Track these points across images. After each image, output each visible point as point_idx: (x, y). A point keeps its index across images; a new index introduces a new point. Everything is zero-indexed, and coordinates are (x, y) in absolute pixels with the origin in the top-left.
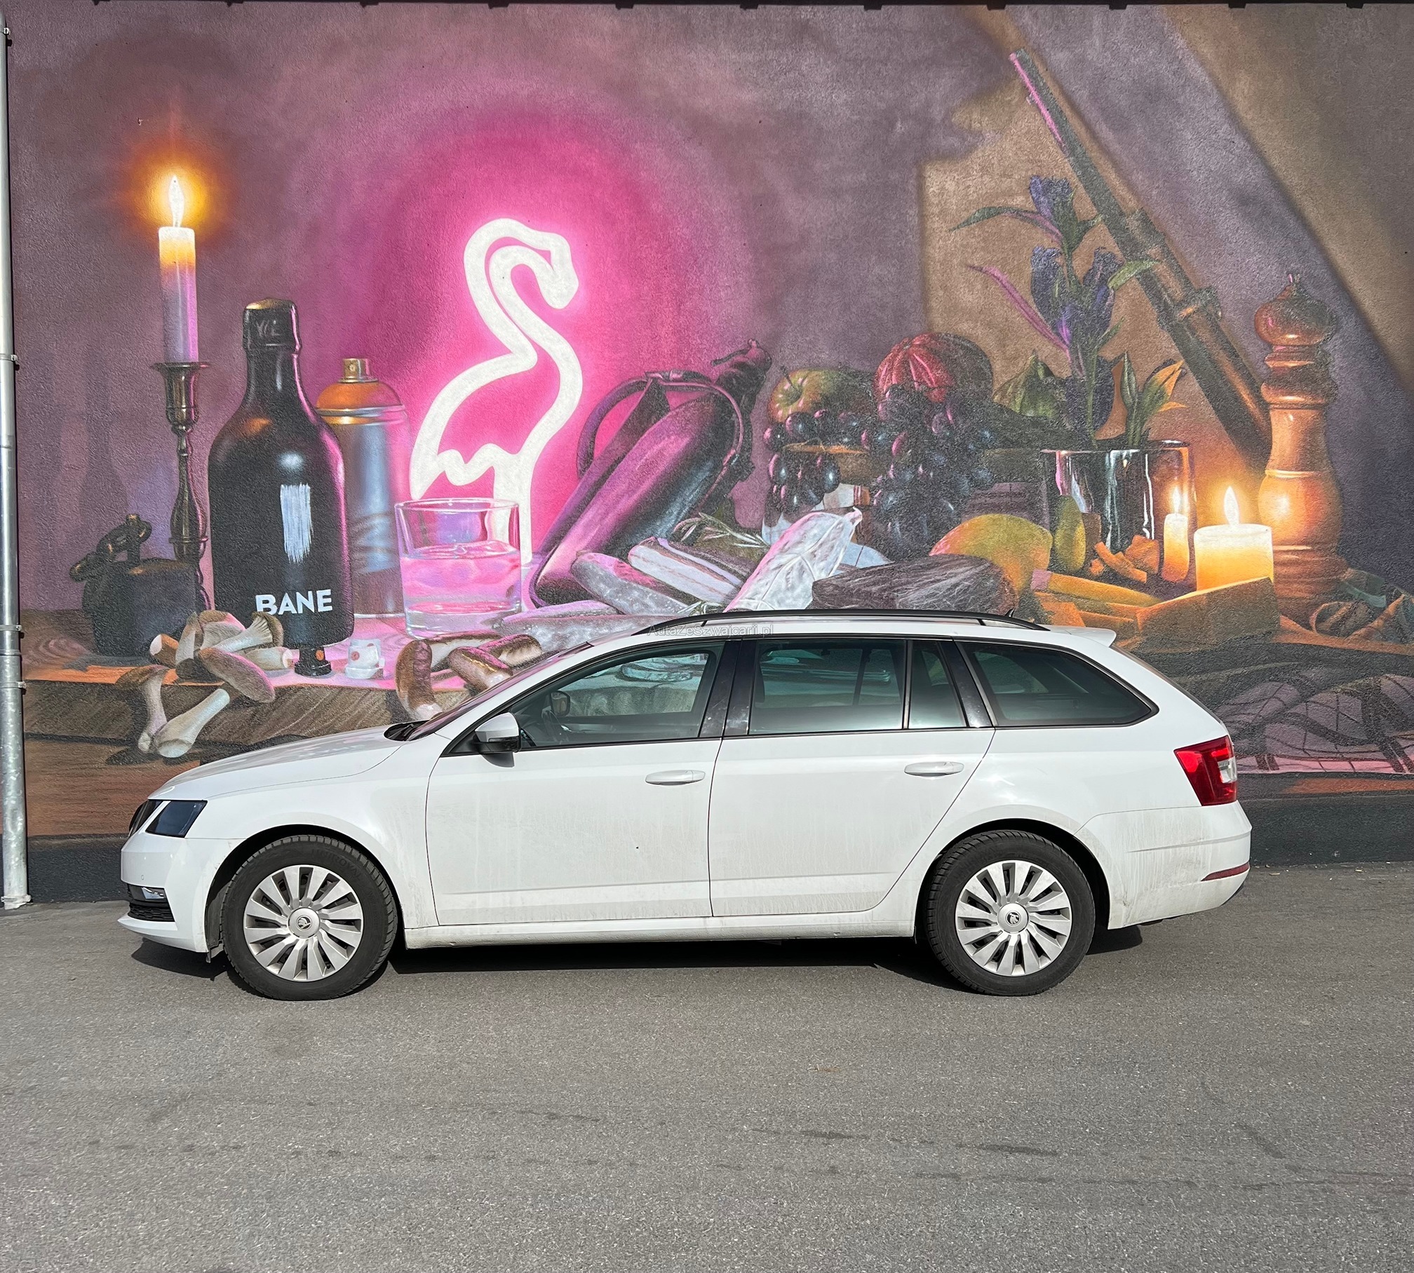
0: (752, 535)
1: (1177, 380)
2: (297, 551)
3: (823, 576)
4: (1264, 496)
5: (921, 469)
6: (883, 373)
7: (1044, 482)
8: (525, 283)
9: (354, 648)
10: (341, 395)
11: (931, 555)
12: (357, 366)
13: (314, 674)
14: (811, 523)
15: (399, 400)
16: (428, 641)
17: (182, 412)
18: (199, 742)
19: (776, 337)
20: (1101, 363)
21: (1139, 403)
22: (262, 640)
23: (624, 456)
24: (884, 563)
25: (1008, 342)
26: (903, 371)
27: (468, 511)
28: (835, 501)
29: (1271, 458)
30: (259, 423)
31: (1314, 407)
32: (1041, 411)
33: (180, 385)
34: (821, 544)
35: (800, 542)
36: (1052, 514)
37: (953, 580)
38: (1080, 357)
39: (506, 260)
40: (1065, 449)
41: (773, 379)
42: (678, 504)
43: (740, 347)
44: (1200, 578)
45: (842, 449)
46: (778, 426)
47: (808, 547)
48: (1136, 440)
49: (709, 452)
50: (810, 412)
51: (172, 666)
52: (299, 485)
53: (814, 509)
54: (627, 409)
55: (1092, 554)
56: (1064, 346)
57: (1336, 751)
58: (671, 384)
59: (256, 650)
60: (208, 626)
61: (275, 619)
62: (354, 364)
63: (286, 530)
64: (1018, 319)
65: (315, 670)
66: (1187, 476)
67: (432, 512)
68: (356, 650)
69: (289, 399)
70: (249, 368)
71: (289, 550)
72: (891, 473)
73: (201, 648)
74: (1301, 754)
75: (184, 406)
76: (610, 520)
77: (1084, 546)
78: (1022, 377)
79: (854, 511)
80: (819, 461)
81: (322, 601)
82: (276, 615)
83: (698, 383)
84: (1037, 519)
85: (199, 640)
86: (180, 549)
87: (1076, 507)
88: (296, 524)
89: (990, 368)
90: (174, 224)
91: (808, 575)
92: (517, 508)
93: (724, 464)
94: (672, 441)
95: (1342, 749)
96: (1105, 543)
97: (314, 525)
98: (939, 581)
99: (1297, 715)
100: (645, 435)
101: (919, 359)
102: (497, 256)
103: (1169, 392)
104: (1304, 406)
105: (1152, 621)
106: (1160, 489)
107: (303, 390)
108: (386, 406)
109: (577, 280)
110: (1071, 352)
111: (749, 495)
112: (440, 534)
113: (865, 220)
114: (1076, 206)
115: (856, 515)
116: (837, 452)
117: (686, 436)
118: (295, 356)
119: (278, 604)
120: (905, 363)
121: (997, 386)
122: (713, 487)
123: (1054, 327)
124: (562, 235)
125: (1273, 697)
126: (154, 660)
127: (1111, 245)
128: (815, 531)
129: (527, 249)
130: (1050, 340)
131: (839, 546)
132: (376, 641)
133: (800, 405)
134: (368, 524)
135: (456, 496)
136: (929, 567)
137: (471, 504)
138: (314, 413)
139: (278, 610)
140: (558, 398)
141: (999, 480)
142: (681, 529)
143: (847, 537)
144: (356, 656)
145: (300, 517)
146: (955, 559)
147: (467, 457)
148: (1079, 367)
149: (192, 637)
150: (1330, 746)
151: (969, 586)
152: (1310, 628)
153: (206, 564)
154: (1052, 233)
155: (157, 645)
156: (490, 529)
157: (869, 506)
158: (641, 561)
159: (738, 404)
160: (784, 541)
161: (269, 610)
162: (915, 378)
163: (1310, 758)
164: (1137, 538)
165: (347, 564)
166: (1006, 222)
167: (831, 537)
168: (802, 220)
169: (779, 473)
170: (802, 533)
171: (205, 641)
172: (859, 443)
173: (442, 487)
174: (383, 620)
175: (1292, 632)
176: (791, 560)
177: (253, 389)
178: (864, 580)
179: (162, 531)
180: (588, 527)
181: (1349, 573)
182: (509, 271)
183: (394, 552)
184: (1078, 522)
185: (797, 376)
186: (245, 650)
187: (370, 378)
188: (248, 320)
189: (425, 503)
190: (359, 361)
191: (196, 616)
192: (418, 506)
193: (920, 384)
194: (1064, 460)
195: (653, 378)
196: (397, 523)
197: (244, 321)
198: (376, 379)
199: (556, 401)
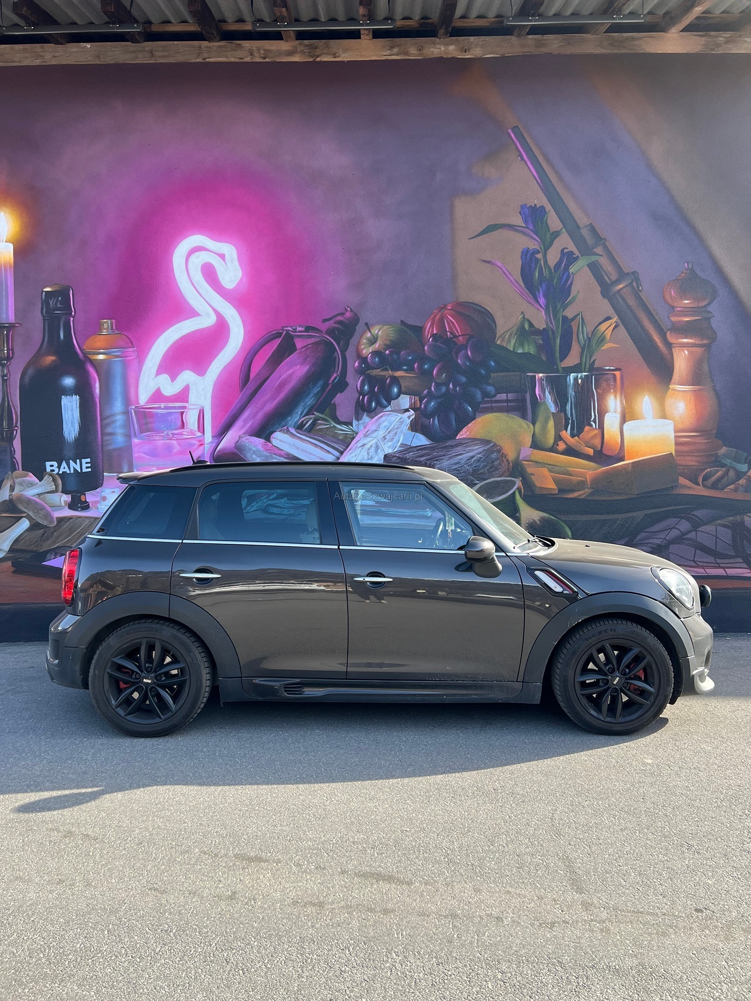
0: (347, 426)
1: (613, 330)
2: (71, 436)
3: (390, 451)
4: (669, 402)
5: (451, 386)
6: (429, 326)
7: (528, 393)
8: (209, 273)
9: (103, 494)
10: (98, 341)
11: (457, 438)
12: (108, 324)
13: (80, 510)
14: (383, 419)
15: (133, 345)
17: (4, 353)
18: (11, 550)
19: (362, 305)
20: (565, 318)
21: (588, 344)
22: (49, 489)
23: (268, 378)
24: (429, 443)
25: (506, 307)
26: (441, 326)
27: (173, 411)
28: (398, 405)
29: (674, 378)
30: (50, 359)
31: (701, 346)
32: (526, 351)
33: (4, 336)
34: (389, 432)
35: (376, 430)
36: (533, 414)
37: (471, 454)
38: (551, 316)
39: (198, 260)
40: (542, 373)
41: (360, 331)
42: (301, 407)
43: (341, 311)
44: (627, 453)
45: (403, 373)
46: (364, 360)
47: (381, 433)
48: (588, 366)
49: (321, 375)
50: (382, 351)
52: (73, 396)
53: (385, 410)
54: (271, 348)
55: (558, 438)
56: (541, 309)
57: (715, 562)
58: (298, 334)
59: (46, 494)
60: (17, 480)
61: (57, 476)
62: (107, 323)
63: (64, 423)
64: (512, 293)
65: (80, 507)
66: (619, 389)
67: (151, 412)
68: (105, 495)
69: (68, 345)
70: (44, 327)
71: (66, 435)
72: (433, 388)
73: (13, 493)
74: (693, 564)
75: (6, 349)
76: (260, 416)
77: (554, 433)
78: (515, 329)
79: (410, 411)
80: (388, 381)
81: (85, 465)
82: (58, 474)
83: (314, 333)
84: (524, 417)
85: (12, 489)
86: (2, 434)
87: (547, 409)
88: (70, 419)
89: (495, 323)
90: (2, 240)
91: (381, 450)
92: (203, 409)
93: (330, 382)
94: (298, 368)
95: (719, 561)
96: (567, 431)
97: (81, 419)
98: (462, 454)
99: (690, 539)
100: (281, 365)
101: (450, 318)
102: (192, 259)
103: (608, 337)
104: (694, 345)
105: (596, 480)
106: (601, 398)
107: (76, 340)
108: (125, 348)
109: (241, 271)
110: (546, 314)
111: (344, 402)
112: (156, 425)
113: (417, 233)
114: (550, 222)
115: (411, 414)
116: (400, 375)
117: (307, 365)
118: (72, 319)
119: (59, 467)
120: (441, 320)
121: (498, 335)
122: (323, 397)
123: (535, 298)
125: (674, 528)
127: (572, 247)
128: (386, 423)
129: (210, 253)
130: (533, 305)
131: (400, 432)
133: (377, 346)
134: (113, 419)
135: (166, 402)
136: (457, 445)
137: (175, 407)
138: (83, 353)
139: (59, 471)
140: (229, 343)
141: (499, 392)
142: (303, 422)
143: (405, 427)
144: (104, 499)
145: (73, 416)
146: (473, 441)
147: (173, 378)
148: (551, 322)
149: (8, 486)
150: (711, 559)
151: (481, 458)
152: (698, 484)
153: (17, 443)
154: (535, 240)
156: (186, 422)
157: (419, 408)
158: (278, 441)
159: (339, 347)
160: (367, 429)
161: (54, 471)
162: (448, 330)
163: (698, 567)
164: (587, 428)
165: (100, 444)
166: (506, 233)
167: (395, 427)
168: (378, 234)
169: (363, 389)
170: (378, 425)
171: (16, 489)
172: (413, 370)
173: (157, 396)
175: (686, 487)
176: (371, 442)
177: (46, 339)
178: (417, 453)
180: (246, 421)
181: (724, 450)
182: (199, 266)
183: (128, 436)
184: (549, 418)
185: (375, 329)
186: (39, 495)
187: (116, 331)
188: (44, 297)
189: (147, 406)
190: (109, 322)
191: (11, 474)
192: (143, 408)
193: (451, 333)
194: (541, 379)
195: (287, 330)
196: (131, 418)
197: (42, 298)
198: (119, 332)
199: (228, 345)
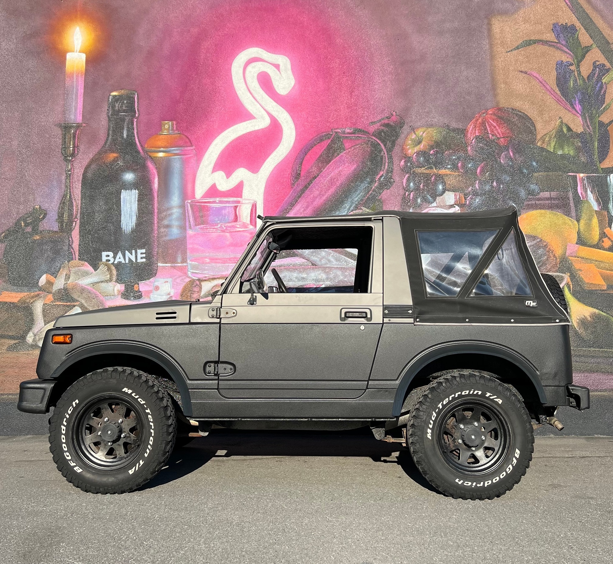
2: (128, 227)
5: (495, 184)
6: (471, 129)
8: (265, 81)
9: (156, 284)
10: (159, 140)
12: (169, 125)
13: (132, 299)
15: (191, 144)
16: (200, 280)
17: (70, 150)
19: (407, 110)
20: (601, 124)
22: (103, 278)
23: (318, 175)
25: (544, 112)
26: (483, 128)
27: (227, 205)
28: (443, 201)
30: (113, 156)
32: (566, 151)
33: (70, 135)
36: (577, 211)
38: (588, 121)
39: (254, 70)
40: (583, 173)
41: (405, 133)
42: (349, 203)
43: (386, 115)
45: (448, 172)
46: (408, 159)
49: (367, 173)
50: (427, 151)
51: (50, 293)
52: (132, 190)
53: (430, 206)
54: (320, 149)
55: (603, 235)
56: (578, 115)
58: (346, 135)
59: (100, 284)
60: (73, 269)
61: (112, 266)
62: (167, 125)
63: (122, 215)
64: (550, 100)
65: (132, 296)
67: (206, 206)
69: (130, 144)
70: (109, 126)
71: (123, 226)
72: (477, 186)
73: (68, 283)
75: (71, 146)
77: (598, 230)
78: (554, 133)
79: (455, 207)
80: (433, 179)
81: (140, 256)
82: (113, 264)
83: (362, 135)
84: (568, 214)
85: (68, 277)
86: (62, 225)
87: (590, 206)
88: (129, 211)
89: (535, 127)
90: (75, 51)
93: (377, 179)
94: (346, 166)
96: (611, 228)
97: (139, 211)
100: (330, 164)
101: (492, 122)
102: (250, 68)
107: (138, 138)
108: (184, 147)
109: (294, 79)
110: (582, 118)
111: (391, 198)
112: (211, 218)
113: (457, 48)
114: (581, 38)
115: (457, 210)
116: (444, 173)
117: (354, 164)
118: (135, 120)
119: (115, 257)
120: (483, 124)
121: (538, 138)
122: (370, 193)
123: (572, 105)
124: (286, 56)
126: (41, 289)
127: (602, 60)
129: (266, 63)
130: (569, 111)
132: (170, 280)
133: (422, 147)
134: (169, 212)
135: (221, 196)
137: (230, 201)
138: (144, 151)
139: (114, 261)
140: (281, 143)
141: (542, 190)
144: (157, 288)
145: (131, 208)
147: (228, 175)
148: (588, 126)
153: (76, 234)
154: (568, 53)
155: (43, 280)
156: (240, 215)
157: (464, 204)
159: (385, 146)
161: (109, 261)
162: (489, 132)
165: (156, 235)
166: (540, 48)
168: (421, 48)
169: (409, 185)
171: (71, 278)
172: (457, 168)
173: (213, 192)
174: (174, 267)
177: (110, 137)
179: (53, 215)
182: (256, 75)
183: (183, 228)
184: (593, 216)
185: (419, 131)
186: (94, 284)
187: (176, 131)
188: (110, 100)
189: (203, 201)
190: (170, 123)
191: (67, 263)
192: (199, 202)
193: (493, 135)
194: (582, 180)
195: (336, 133)
196: (186, 211)
197: (108, 100)
198: (179, 132)
199: (281, 145)
